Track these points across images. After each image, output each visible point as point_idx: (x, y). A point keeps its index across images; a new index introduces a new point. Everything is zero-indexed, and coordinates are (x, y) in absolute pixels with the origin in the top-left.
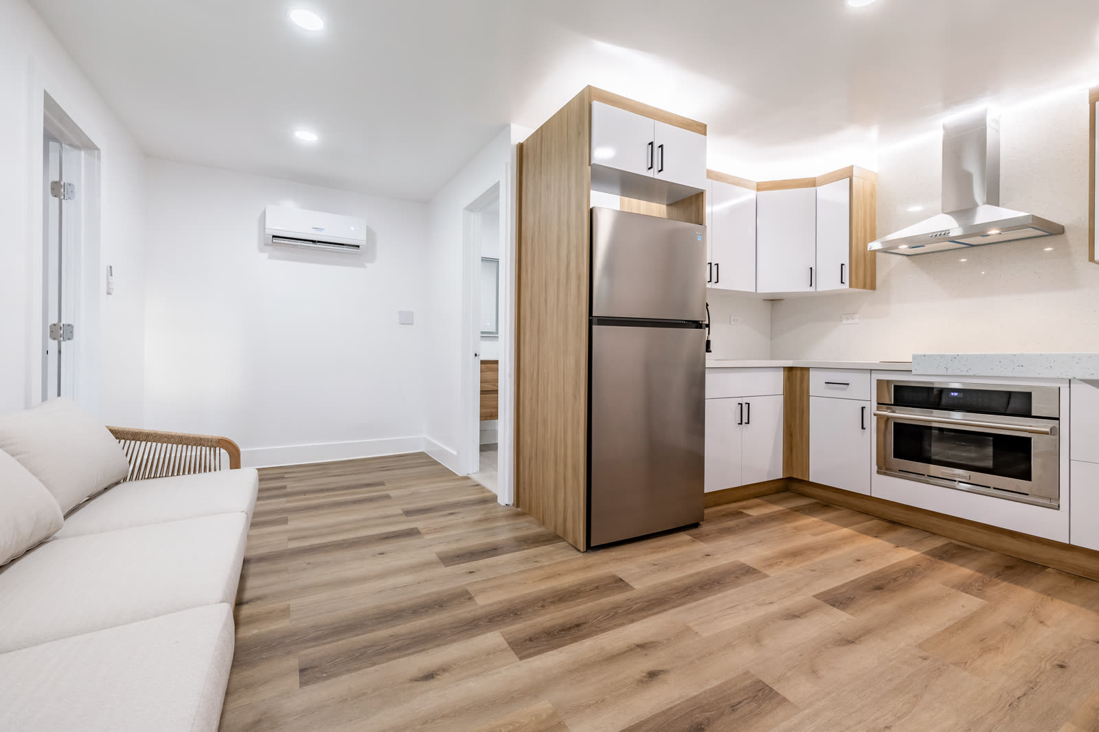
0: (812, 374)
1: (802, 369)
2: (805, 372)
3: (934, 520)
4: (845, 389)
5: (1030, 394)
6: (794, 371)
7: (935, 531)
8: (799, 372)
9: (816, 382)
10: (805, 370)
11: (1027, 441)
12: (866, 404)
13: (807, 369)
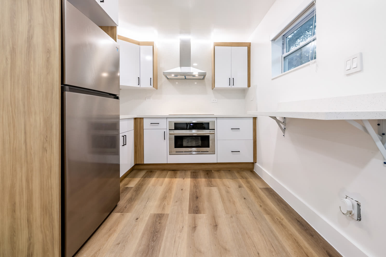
0: (145, 120)
1: (140, 118)
2: (141, 120)
3: (185, 166)
4: (158, 125)
5: (209, 123)
6: (137, 119)
7: (185, 169)
8: (139, 120)
9: (146, 124)
10: (142, 119)
11: (208, 137)
12: (165, 130)
13: (143, 118)
